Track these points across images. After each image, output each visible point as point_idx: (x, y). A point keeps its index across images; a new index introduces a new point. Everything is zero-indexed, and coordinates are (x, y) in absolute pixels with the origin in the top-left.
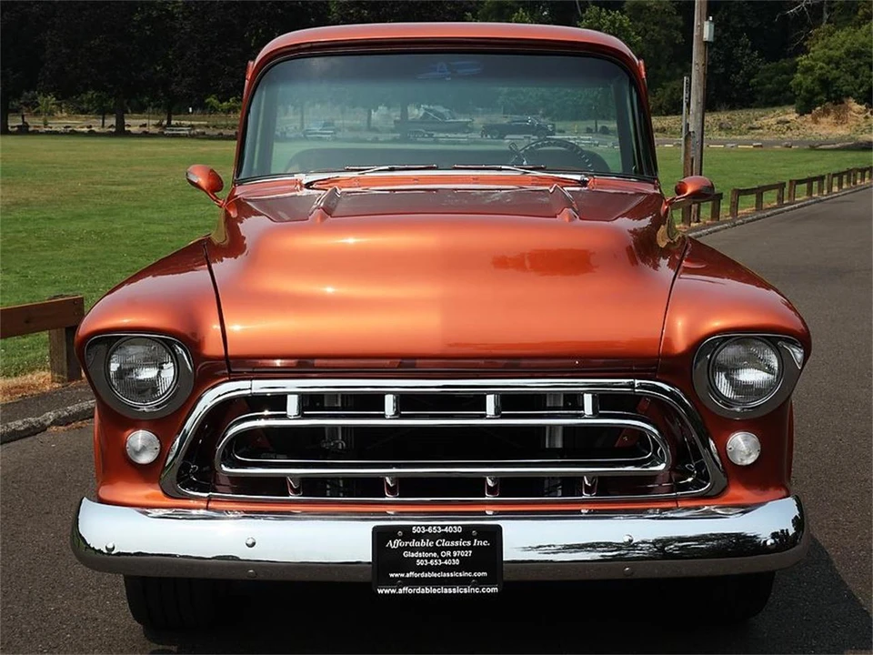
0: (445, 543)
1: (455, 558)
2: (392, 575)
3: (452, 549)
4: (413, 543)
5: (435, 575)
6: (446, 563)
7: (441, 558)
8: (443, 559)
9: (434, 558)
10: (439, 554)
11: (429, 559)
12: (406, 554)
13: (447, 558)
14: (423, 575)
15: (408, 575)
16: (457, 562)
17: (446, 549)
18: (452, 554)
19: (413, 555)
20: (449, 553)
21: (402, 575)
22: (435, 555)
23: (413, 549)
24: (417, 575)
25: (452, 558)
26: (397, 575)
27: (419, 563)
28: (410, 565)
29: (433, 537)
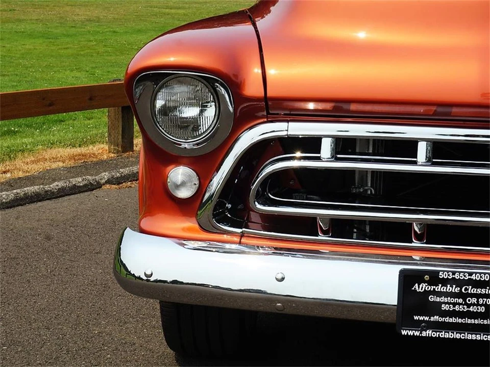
0: (471, 290)
1: (481, 305)
2: (416, 318)
3: (478, 296)
4: (439, 288)
5: (460, 321)
6: (471, 309)
7: (466, 304)
8: (469, 306)
9: (459, 304)
10: (465, 300)
11: (454, 304)
12: (432, 298)
13: (474, 305)
14: (447, 320)
15: (432, 319)
16: (482, 309)
17: (472, 296)
18: (478, 301)
19: (438, 299)
20: (474, 300)
21: (427, 318)
22: (461, 301)
23: (439, 294)
24: (441, 319)
25: (478, 305)
26: (421, 318)
27: (445, 307)
28: (435, 309)
29: (459, 283)
